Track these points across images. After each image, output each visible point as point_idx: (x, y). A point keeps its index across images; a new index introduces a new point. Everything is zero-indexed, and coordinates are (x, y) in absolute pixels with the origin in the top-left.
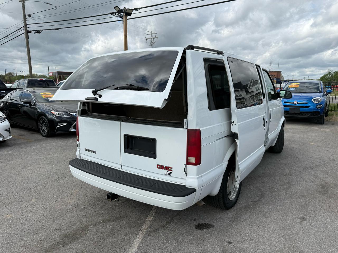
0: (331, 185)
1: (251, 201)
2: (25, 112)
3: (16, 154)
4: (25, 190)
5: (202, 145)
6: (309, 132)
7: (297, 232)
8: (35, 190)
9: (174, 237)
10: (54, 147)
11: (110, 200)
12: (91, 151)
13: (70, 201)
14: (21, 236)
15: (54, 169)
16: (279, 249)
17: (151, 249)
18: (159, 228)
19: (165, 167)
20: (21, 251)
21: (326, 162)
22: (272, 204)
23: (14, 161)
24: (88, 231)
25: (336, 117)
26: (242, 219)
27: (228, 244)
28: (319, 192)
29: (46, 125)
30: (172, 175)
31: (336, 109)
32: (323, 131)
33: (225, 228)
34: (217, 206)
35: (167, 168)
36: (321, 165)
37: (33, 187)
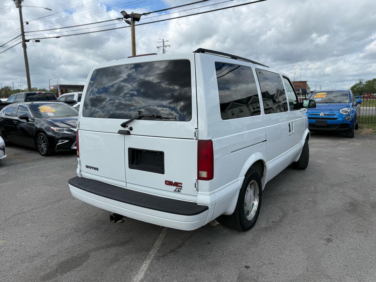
0: (361, 203)
1: (272, 222)
2: (22, 129)
3: (11, 175)
4: (19, 214)
5: (214, 158)
6: (337, 146)
7: (323, 254)
8: (31, 214)
9: (185, 262)
10: (53, 166)
11: (113, 221)
12: (93, 168)
13: (70, 225)
14: (14, 264)
15: (53, 191)
16: (302, 273)
17: (159, 275)
18: (168, 253)
19: (174, 183)
20: (13, 281)
21: (355, 178)
22: (294, 224)
23: (8, 183)
24: (89, 257)
25: (367, 130)
26: (262, 242)
27: (245, 269)
28: (347, 210)
29: (45, 142)
30: (182, 191)
31: (367, 122)
32: (352, 145)
33: (243, 251)
34: (233, 227)
35: (176, 184)
36: (350, 181)
37: (29, 210)
